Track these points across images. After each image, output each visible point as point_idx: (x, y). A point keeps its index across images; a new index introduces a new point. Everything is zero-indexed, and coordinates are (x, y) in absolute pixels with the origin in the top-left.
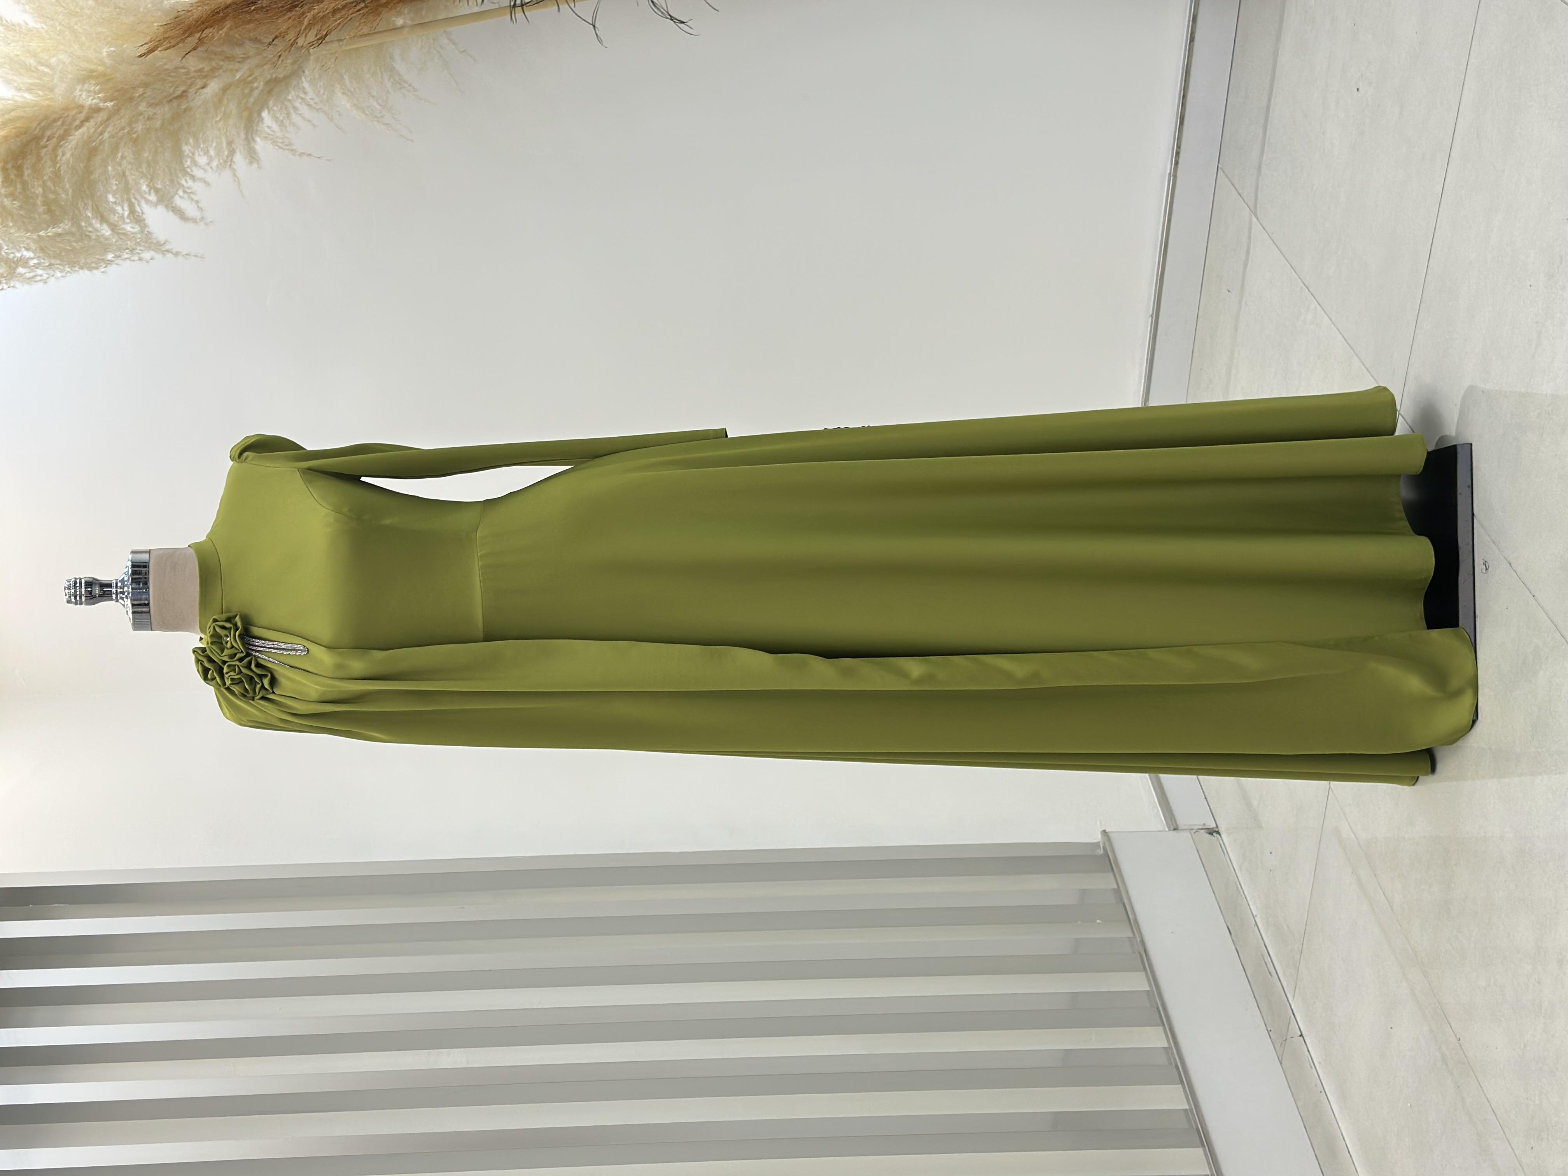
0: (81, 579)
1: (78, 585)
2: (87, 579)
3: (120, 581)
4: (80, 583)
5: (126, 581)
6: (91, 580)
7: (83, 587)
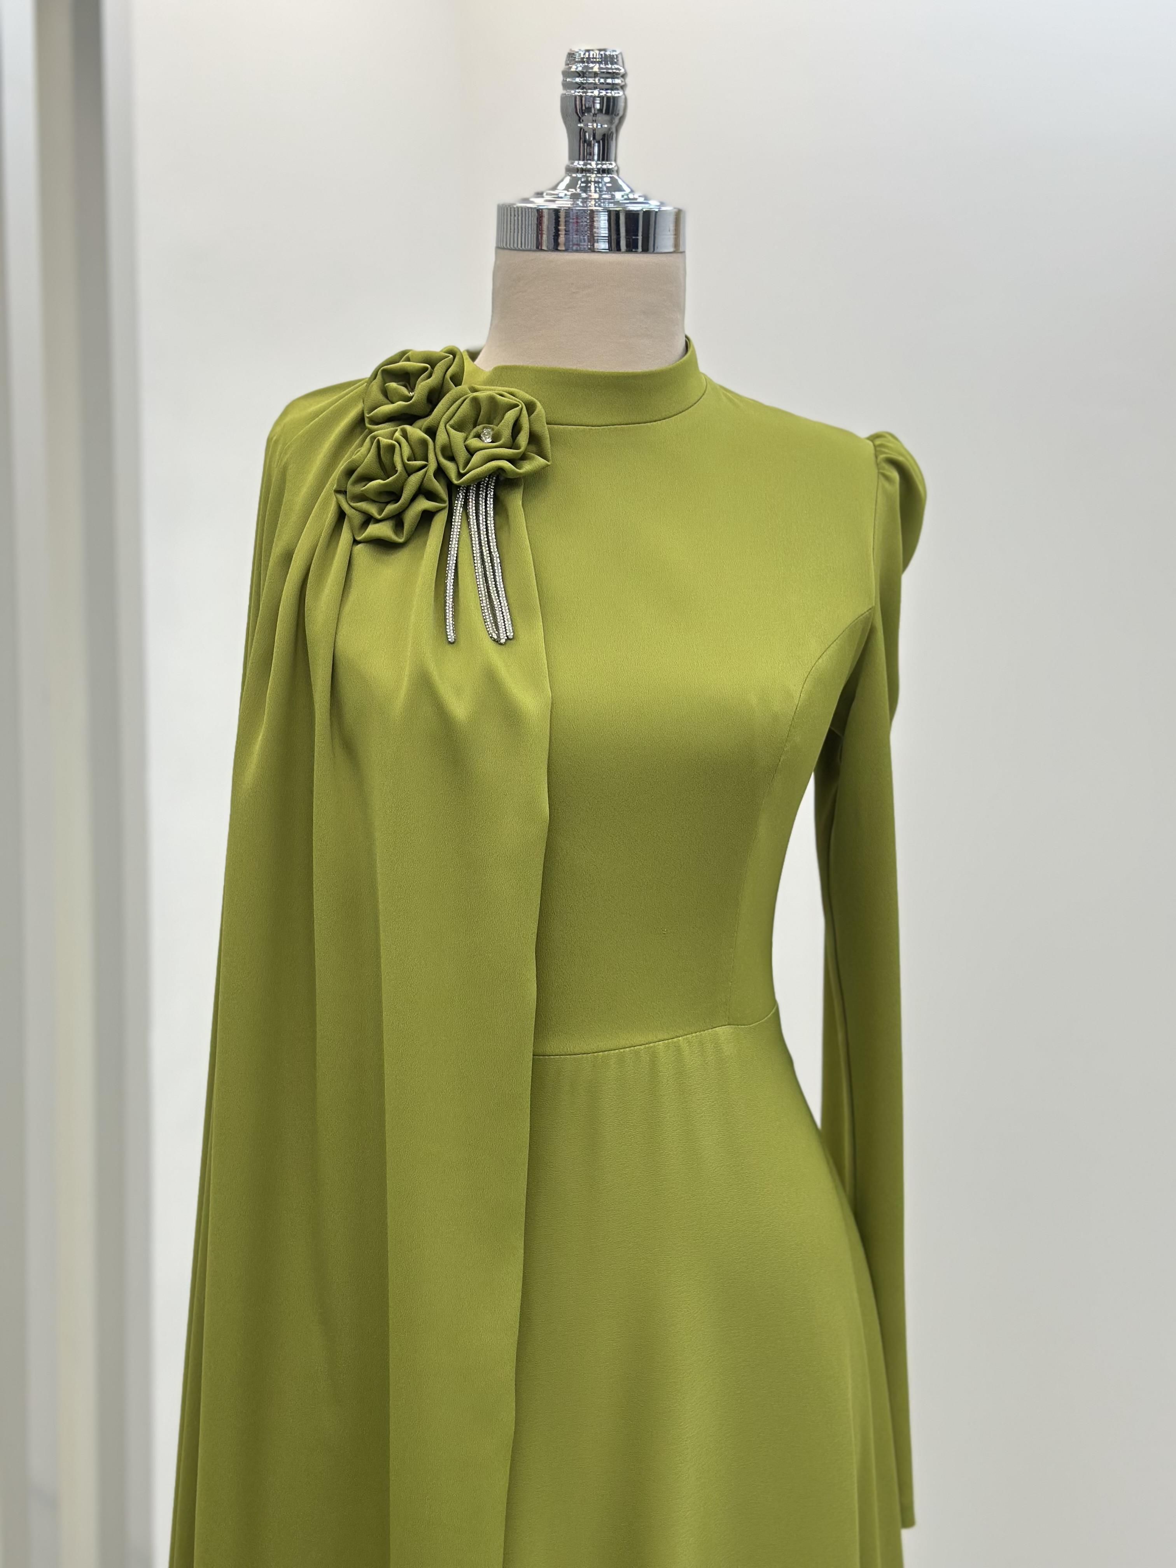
0: (623, 87)
1: (609, 81)
2: (621, 104)
3: (613, 180)
4: (613, 87)
5: (613, 197)
6: (621, 113)
7: (603, 93)
